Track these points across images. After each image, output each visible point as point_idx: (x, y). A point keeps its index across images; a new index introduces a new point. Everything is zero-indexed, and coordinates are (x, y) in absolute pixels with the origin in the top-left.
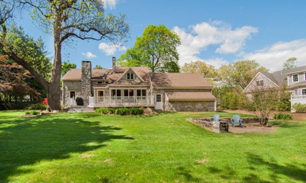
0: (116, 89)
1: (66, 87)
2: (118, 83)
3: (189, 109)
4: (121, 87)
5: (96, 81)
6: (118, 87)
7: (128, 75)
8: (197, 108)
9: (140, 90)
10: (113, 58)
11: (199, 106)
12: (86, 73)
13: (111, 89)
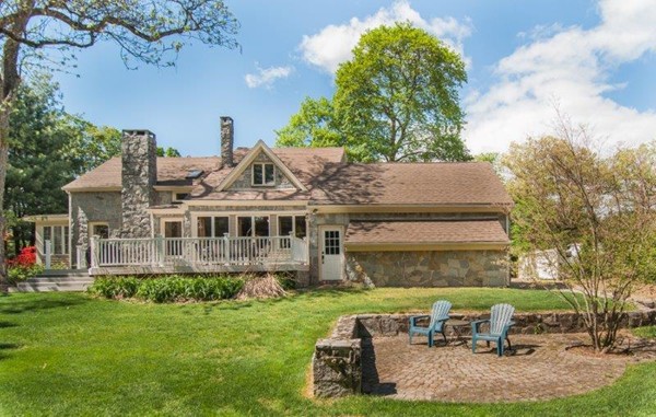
0: (213, 215)
1: (81, 213)
2: (222, 195)
3: (417, 279)
4: (229, 208)
5: (170, 193)
6: (218, 208)
7: (258, 170)
8: (445, 274)
9: (290, 219)
10: (225, 119)
11: (453, 267)
12: (137, 168)
13: (195, 215)
